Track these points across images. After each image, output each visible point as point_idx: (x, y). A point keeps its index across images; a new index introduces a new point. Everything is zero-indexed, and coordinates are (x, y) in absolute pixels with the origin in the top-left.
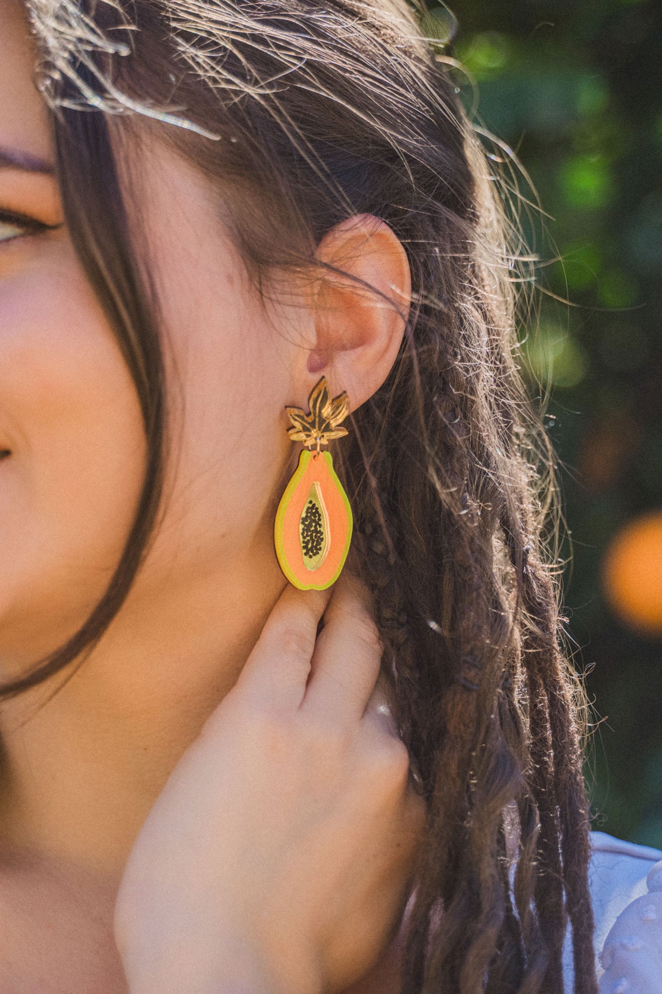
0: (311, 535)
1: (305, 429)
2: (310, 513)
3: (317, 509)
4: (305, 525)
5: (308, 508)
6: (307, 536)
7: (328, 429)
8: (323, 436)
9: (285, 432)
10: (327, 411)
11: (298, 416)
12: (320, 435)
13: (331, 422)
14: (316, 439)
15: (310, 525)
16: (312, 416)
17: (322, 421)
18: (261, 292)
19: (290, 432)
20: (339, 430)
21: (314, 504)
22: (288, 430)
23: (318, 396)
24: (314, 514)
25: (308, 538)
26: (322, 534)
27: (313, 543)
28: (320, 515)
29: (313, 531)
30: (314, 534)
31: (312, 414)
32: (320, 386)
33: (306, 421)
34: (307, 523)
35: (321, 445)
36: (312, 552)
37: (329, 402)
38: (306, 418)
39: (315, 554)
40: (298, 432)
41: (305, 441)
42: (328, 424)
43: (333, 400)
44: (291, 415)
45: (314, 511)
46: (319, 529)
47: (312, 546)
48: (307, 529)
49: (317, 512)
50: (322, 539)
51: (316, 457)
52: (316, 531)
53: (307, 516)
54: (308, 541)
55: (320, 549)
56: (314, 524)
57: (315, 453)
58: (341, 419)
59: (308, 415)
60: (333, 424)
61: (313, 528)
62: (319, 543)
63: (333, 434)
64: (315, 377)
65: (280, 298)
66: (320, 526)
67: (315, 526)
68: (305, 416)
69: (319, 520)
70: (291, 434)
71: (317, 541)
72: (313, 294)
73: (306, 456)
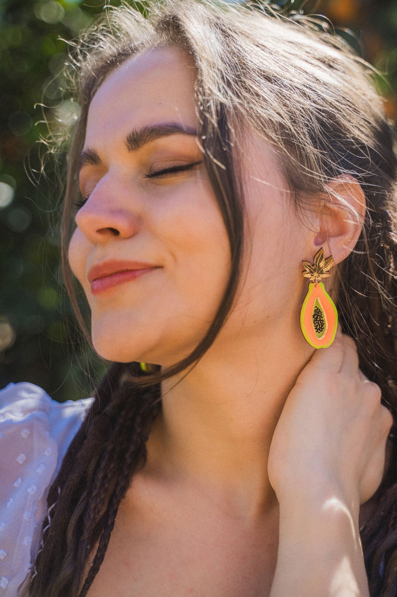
0: (318, 322)
1: (311, 272)
2: (316, 312)
3: (319, 310)
4: (315, 318)
5: (315, 310)
6: (316, 323)
7: (322, 273)
8: (319, 276)
9: (301, 272)
10: (322, 264)
11: (309, 266)
12: (318, 275)
13: (324, 269)
14: (316, 277)
15: (317, 318)
16: (315, 266)
17: (320, 268)
18: (296, 202)
19: (304, 273)
20: (327, 274)
21: (318, 308)
22: (303, 272)
23: (319, 257)
24: (318, 312)
25: (317, 324)
26: (323, 321)
27: (319, 326)
28: (321, 313)
29: (319, 320)
30: (320, 322)
31: (315, 265)
32: (320, 252)
33: (312, 268)
34: (315, 317)
35: (318, 280)
36: (320, 330)
37: (323, 260)
38: (312, 267)
39: (321, 331)
40: (307, 273)
41: (311, 278)
42: (322, 271)
43: (326, 259)
44: (305, 265)
45: (318, 311)
46: (321, 319)
47: (320, 327)
48: (316, 320)
49: (320, 311)
50: (324, 324)
51: (316, 286)
52: (320, 320)
53: (315, 314)
54: (317, 325)
55: (323, 328)
56: (319, 317)
57: (315, 284)
58: (329, 268)
59: (313, 265)
60: (325, 270)
61: (319, 319)
62: (322, 326)
63: (324, 275)
64: (318, 248)
65: (304, 205)
66: (322, 317)
67: (320, 318)
68: (311, 266)
69: (321, 315)
70: (304, 274)
71: (322, 325)
72: (320, 206)
73: (311, 286)
